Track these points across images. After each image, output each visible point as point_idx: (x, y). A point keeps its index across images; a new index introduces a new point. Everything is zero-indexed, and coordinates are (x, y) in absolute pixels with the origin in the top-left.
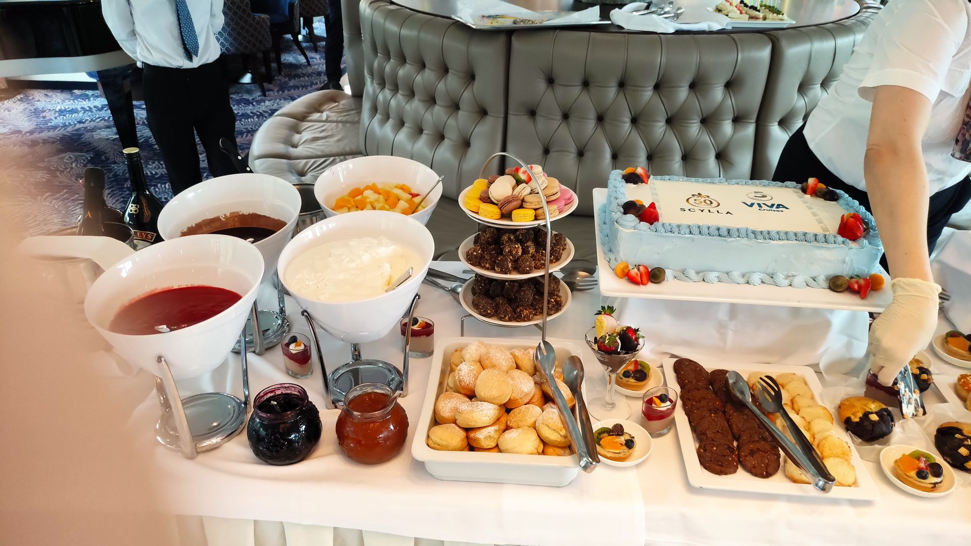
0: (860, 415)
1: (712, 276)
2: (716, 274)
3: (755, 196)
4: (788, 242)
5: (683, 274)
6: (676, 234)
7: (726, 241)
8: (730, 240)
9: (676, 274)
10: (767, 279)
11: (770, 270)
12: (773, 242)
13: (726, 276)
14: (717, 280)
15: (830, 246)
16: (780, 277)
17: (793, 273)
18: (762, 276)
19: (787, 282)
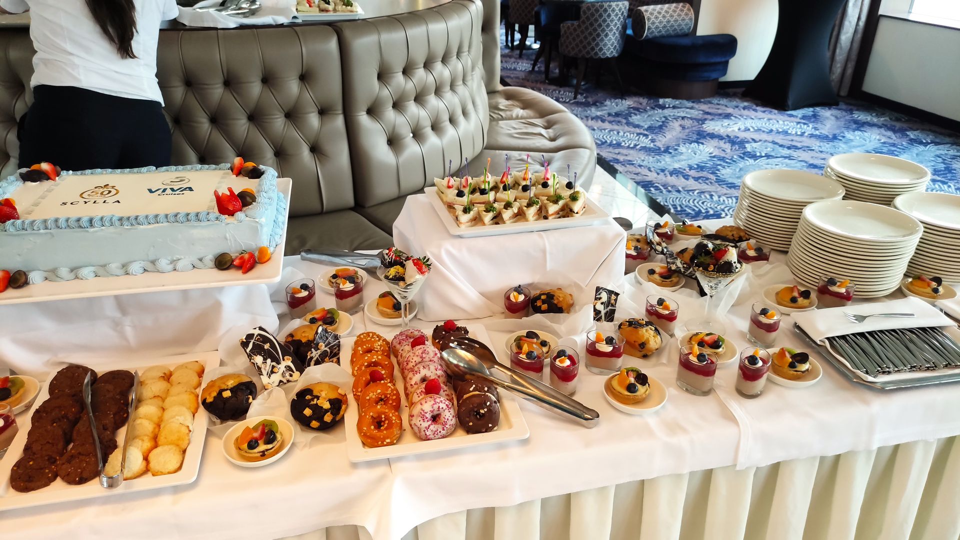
0: (215, 394)
1: (86, 272)
2: (92, 269)
3: (171, 182)
4: (157, 225)
5: (52, 275)
6: (29, 231)
7: (87, 231)
8: (92, 230)
9: (45, 274)
10: (149, 266)
11: (152, 258)
12: (141, 227)
13: (102, 271)
14: (93, 275)
15: (202, 224)
16: (163, 263)
17: (178, 256)
18: (142, 264)
19: (171, 267)
